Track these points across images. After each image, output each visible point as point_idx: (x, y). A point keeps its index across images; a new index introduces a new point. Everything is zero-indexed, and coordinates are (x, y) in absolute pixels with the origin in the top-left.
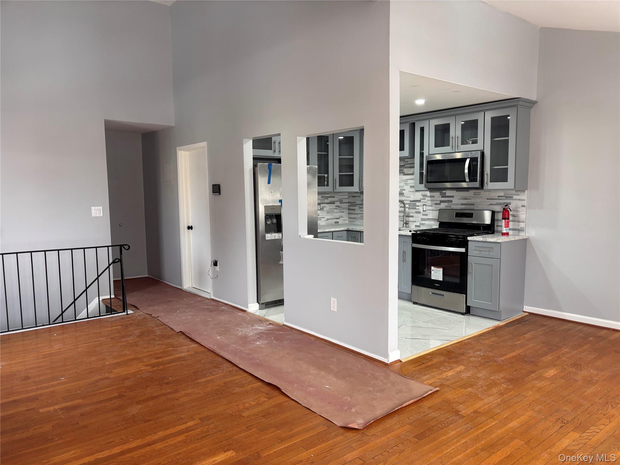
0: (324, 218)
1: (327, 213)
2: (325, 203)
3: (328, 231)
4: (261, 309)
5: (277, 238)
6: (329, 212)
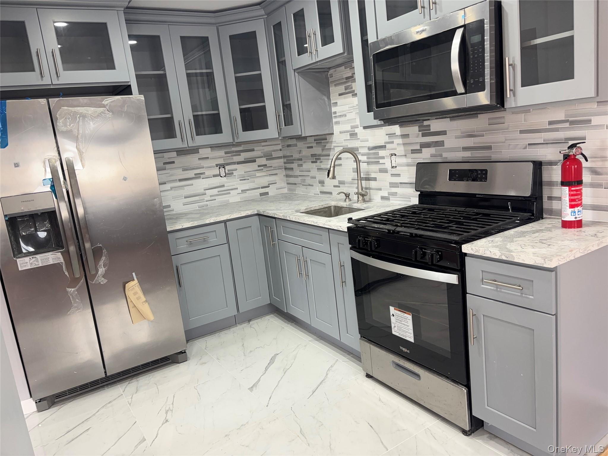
0: (237, 189)
1: (240, 180)
2: (234, 163)
3: (212, 221)
4: (40, 410)
5: (52, 263)
6: (245, 177)
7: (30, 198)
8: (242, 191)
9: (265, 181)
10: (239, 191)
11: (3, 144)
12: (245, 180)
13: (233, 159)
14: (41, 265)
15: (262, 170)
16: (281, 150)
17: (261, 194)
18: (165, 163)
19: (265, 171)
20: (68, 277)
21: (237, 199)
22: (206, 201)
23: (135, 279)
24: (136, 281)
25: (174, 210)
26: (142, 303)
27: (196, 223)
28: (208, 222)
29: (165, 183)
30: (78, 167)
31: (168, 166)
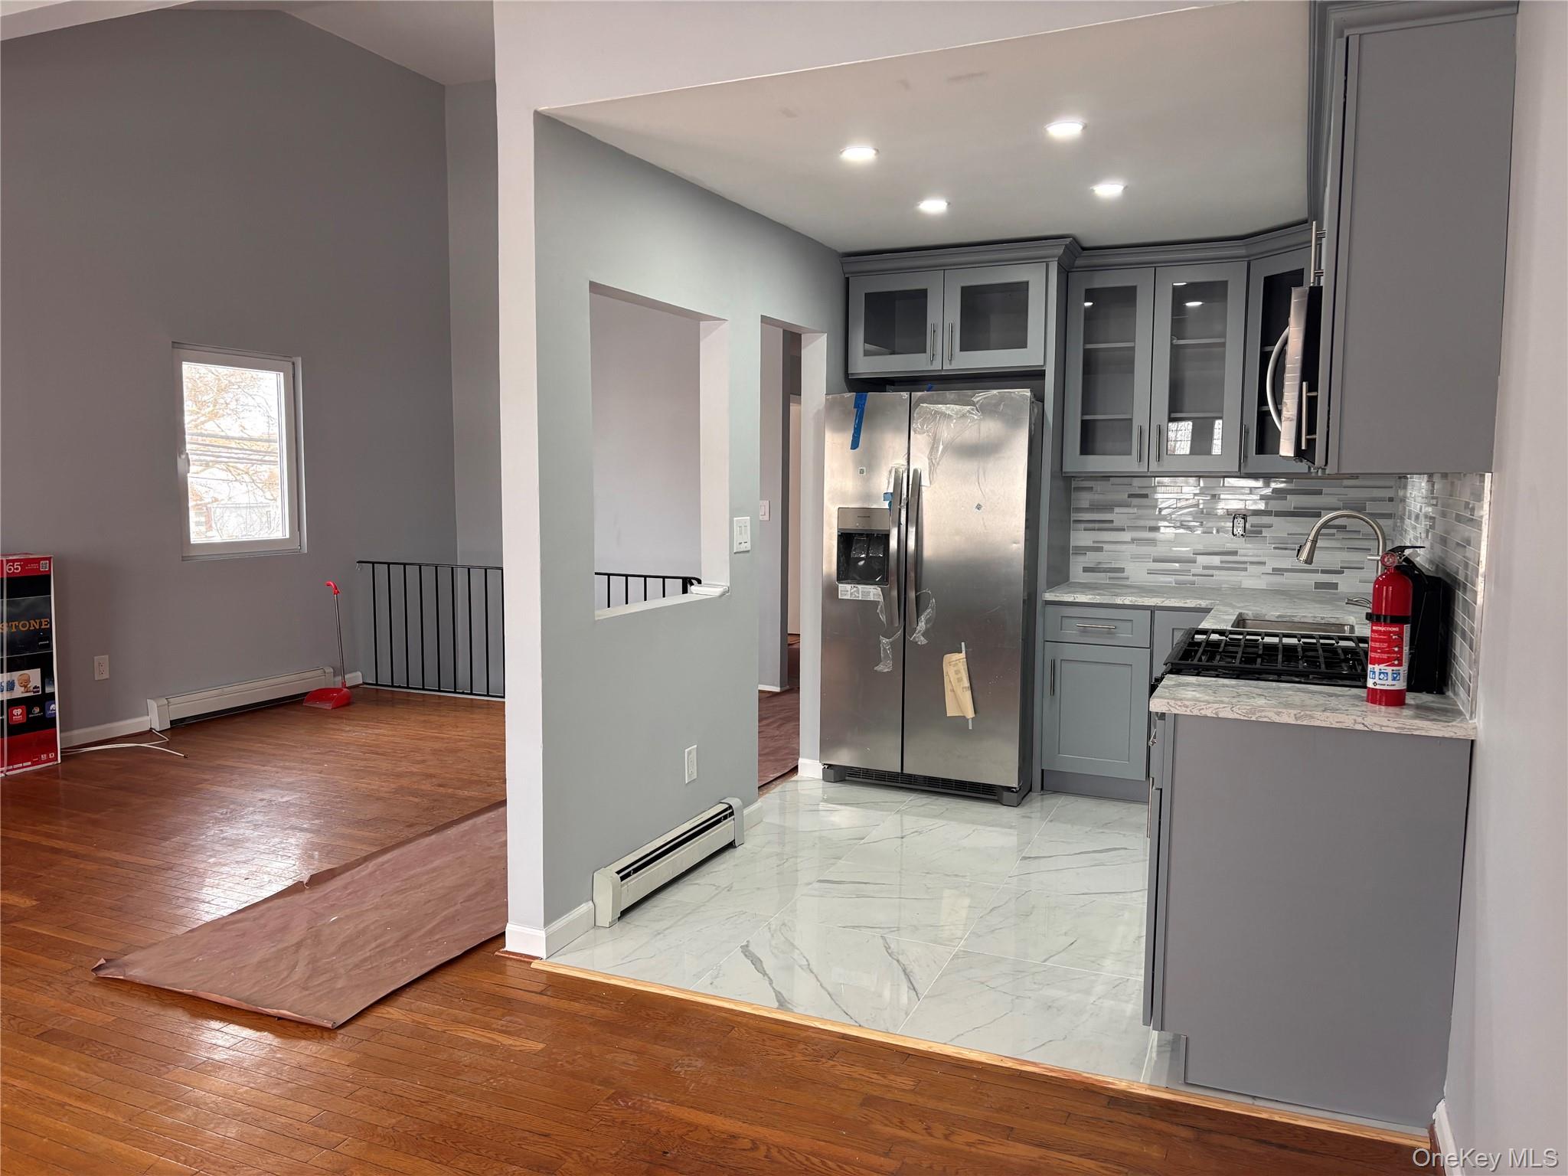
0: (1264, 563)
1: (1275, 548)
2: (1269, 513)
3: (1127, 602)
4: (825, 778)
5: (872, 599)
6: (1287, 544)
7: (867, 513)
8: (1274, 569)
9: (1335, 559)
10: (1268, 568)
11: (855, 445)
12: (1286, 549)
14: (860, 599)
15: (1334, 535)
17: (1319, 585)
18: (1130, 496)
19: (1338, 539)
20: (883, 622)
21: (1261, 583)
22: (1193, 575)
23: (964, 652)
24: (963, 655)
25: (1128, 578)
26: (963, 688)
27: (1098, 599)
28: (1119, 601)
29: (1124, 530)
30: (925, 482)
31: (1135, 501)
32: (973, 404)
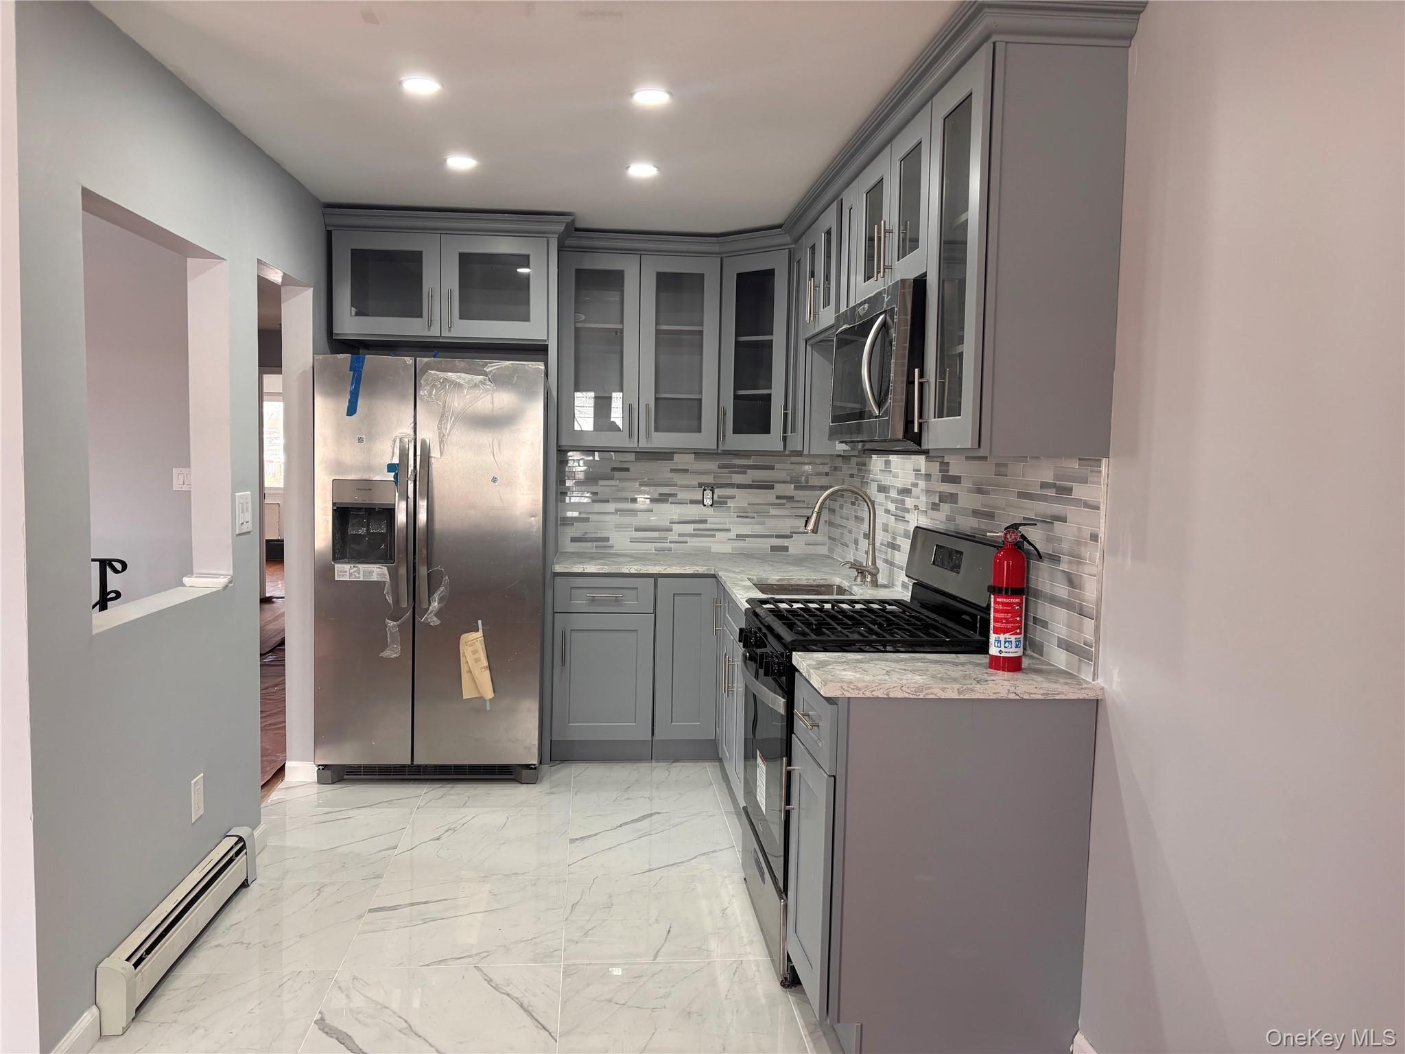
0: (729, 530)
1: (738, 517)
2: (732, 486)
3: (633, 571)
4: (321, 781)
5: (376, 579)
6: (748, 513)
7: (367, 485)
8: (737, 535)
9: (786, 525)
10: (733, 535)
11: (352, 410)
12: (747, 517)
13: (731, 477)
14: (361, 579)
15: (784, 504)
16: (827, 474)
17: (774, 548)
18: (614, 469)
19: (787, 508)
20: (390, 604)
21: (727, 548)
22: (670, 542)
23: (481, 630)
24: (480, 634)
25: (613, 547)
26: (482, 668)
27: (606, 570)
28: (625, 570)
29: (608, 501)
30: (435, 453)
31: (617, 474)
32: (486, 374)
